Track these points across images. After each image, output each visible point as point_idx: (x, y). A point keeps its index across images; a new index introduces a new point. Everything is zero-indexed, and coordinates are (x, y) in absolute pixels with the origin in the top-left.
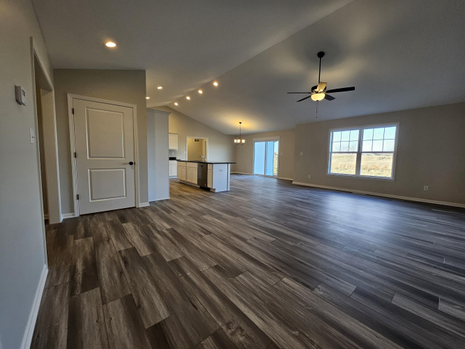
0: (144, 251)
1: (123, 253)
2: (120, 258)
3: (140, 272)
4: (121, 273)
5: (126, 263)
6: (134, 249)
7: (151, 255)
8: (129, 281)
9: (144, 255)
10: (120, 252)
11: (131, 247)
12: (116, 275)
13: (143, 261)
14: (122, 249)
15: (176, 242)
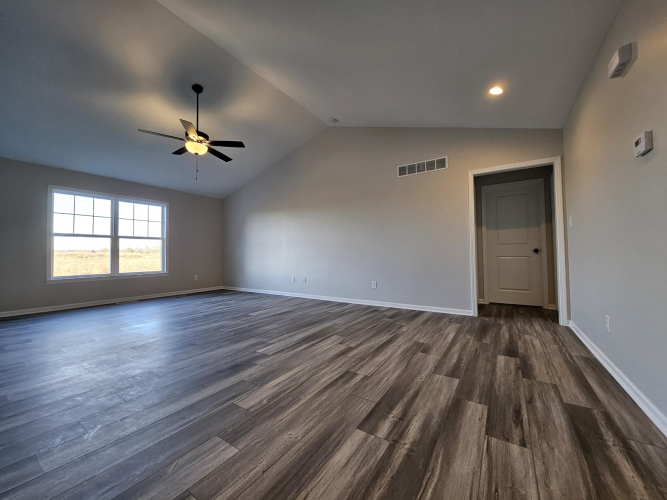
0: (475, 413)
1: (516, 434)
2: (526, 427)
3: (502, 389)
4: (530, 401)
5: (518, 412)
6: (490, 429)
7: (470, 399)
8: (522, 389)
9: (480, 406)
10: (523, 444)
11: (494, 441)
12: (539, 404)
13: (489, 398)
14: (515, 448)
15: (412, 392)
